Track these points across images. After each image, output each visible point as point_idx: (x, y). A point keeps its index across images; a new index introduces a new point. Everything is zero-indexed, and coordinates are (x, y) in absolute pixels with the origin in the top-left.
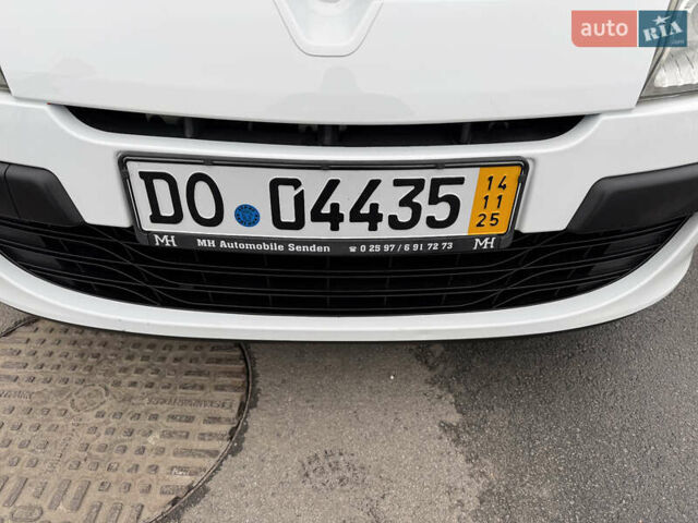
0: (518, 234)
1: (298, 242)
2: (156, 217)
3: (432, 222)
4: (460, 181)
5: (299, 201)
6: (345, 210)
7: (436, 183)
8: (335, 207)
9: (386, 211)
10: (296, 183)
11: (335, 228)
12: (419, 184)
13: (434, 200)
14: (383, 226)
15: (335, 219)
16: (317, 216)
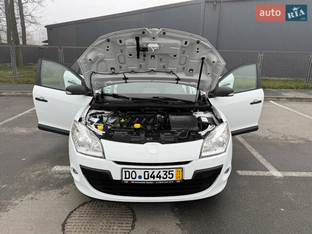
0: (184, 180)
1: (148, 181)
2: (126, 178)
3: (169, 178)
4: (173, 171)
5: (148, 174)
6: (155, 176)
7: (169, 171)
9: (162, 176)
11: (154, 179)
13: (169, 174)
14: (162, 178)
16: (151, 177)
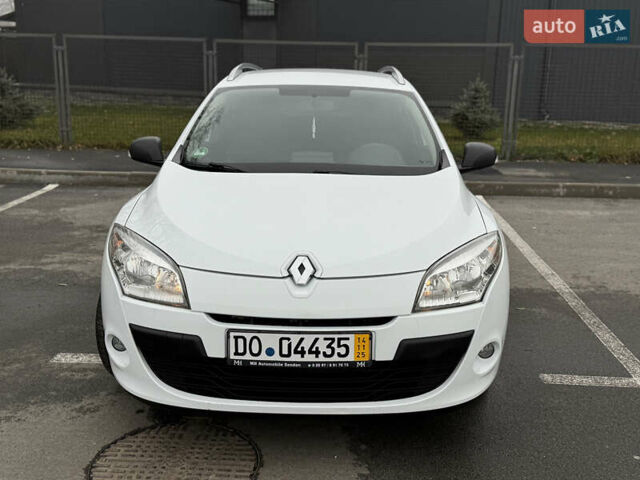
0: (374, 361)
1: (288, 362)
2: (236, 353)
3: (339, 355)
4: (348, 339)
5: (290, 346)
6: (306, 350)
7: (339, 340)
8: (303, 348)
9: (321, 350)
10: (289, 339)
11: (302, 356)
12: (333, 340)
13: (339, 346)
14: (321, 355)
15: (302, 353)
16: (296, 352)
